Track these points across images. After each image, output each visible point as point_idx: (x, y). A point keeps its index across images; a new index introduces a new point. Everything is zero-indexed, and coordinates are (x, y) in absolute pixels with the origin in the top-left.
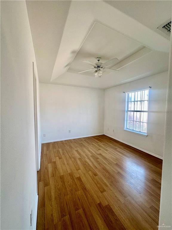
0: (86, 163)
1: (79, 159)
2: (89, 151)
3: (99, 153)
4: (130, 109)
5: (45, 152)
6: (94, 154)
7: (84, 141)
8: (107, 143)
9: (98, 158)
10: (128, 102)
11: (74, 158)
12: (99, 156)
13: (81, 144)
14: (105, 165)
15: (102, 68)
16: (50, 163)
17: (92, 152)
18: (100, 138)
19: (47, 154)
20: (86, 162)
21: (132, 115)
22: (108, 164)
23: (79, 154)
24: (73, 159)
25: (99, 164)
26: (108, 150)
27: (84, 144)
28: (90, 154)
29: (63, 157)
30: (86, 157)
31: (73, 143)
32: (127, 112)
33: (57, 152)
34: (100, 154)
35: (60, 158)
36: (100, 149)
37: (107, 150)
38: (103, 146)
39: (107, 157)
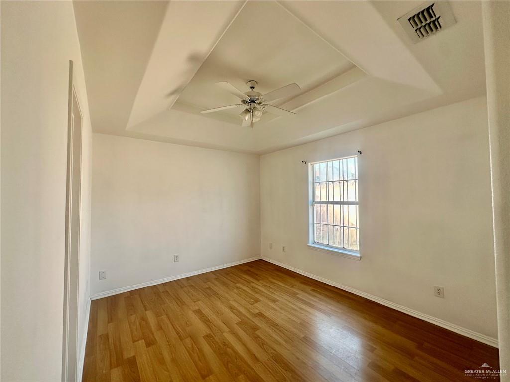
0: (228, 349)
1: (207, 337)
2: (231, 308)
3: (258, 311)
4: (317, 200)
5: (100, 330)
6: (244, 316)
7: (216, 282)
8: (272, 282)
9: (255, 328)
10: (313, 183)
11: (193, 337)
12: (257, 322)
13: (209, 291)
14: (276, 347)
15: (260, 104)
16: (117, 365)
17: (239, 312)
18: (252, 270)
19: (107, 336)
20: (226, 344)
21: (324, 212)
22: (284, 343)
23: (206, 321)
24: (188, 341)
25: (262, 344)
26: (278, 301)
27: (215, 289)
28: (234, 319)
29: (158, 336)
30: (227, 329)
31: (185, 289)
32: (313, 206)
33: (140, 324)
34: (260, 315)
35: (149, 344)
36: (257, 301)
37: (274, 301)
38: (263, 289)
39: (279, 321)
